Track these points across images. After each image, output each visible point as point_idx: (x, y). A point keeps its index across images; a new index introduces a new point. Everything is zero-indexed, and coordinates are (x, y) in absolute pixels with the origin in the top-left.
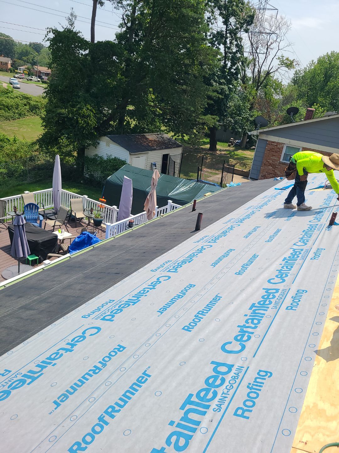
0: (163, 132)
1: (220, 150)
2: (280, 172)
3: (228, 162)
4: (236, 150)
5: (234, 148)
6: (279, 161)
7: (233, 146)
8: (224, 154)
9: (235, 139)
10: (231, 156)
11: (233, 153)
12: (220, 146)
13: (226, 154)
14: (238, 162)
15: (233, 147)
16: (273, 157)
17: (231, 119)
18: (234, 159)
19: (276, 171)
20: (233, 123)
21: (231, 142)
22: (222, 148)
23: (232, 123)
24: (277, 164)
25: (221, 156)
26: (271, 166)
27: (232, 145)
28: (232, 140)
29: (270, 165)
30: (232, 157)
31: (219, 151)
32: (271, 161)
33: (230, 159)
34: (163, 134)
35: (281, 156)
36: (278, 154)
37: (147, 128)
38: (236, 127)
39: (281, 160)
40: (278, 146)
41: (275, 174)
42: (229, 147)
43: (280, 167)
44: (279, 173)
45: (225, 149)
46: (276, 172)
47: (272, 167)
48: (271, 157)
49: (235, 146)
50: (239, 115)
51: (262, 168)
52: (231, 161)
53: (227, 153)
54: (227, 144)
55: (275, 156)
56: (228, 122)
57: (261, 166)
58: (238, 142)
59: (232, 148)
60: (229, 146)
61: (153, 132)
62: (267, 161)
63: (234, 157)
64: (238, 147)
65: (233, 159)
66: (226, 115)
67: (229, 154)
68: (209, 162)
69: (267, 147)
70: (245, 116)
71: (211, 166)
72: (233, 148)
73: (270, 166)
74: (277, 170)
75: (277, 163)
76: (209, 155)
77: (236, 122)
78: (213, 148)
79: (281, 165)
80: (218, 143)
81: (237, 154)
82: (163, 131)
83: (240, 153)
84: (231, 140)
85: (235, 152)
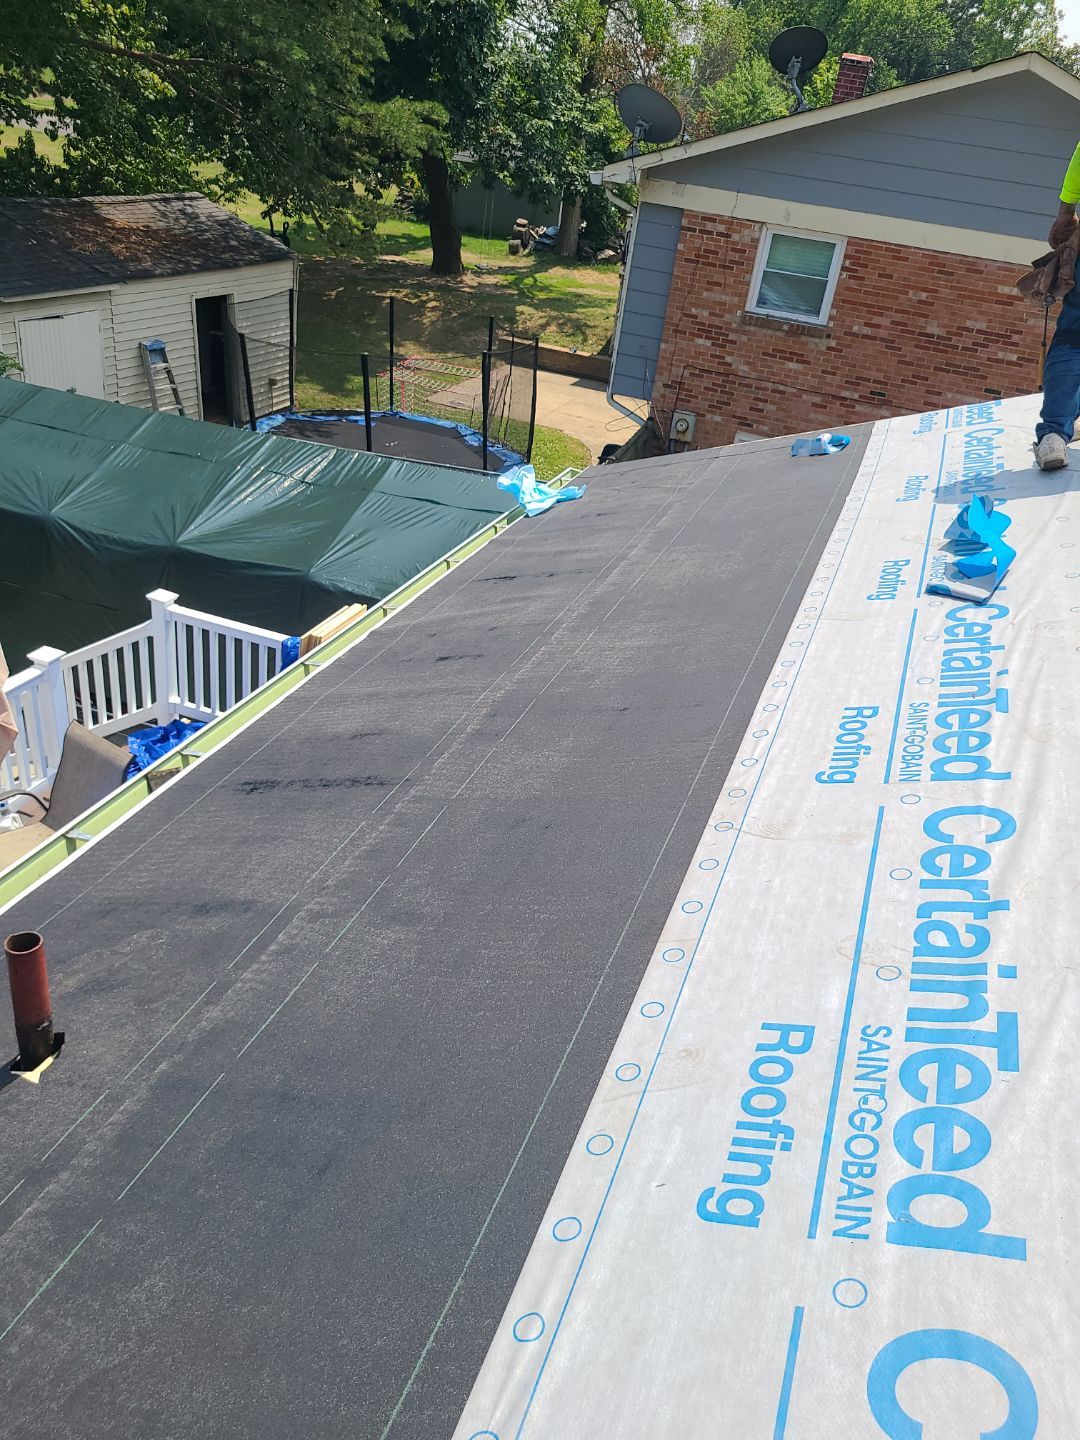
0: (199, 190)
1: (479, 271)
2: (748, 363)
3: (512, 320)
4: (543, 265)
5: (533, 258)
6: (739, 313)
7: (527, 251)
8: (496, 285)
9: (534, 223)
10: (521, 293)
11: (529, 281)
12: (474, 253)
13: (503, 286)
14: (554, 318)
15: (529, 255)
16: (712, 295)
17: (509, 132)
18: (536, 307)
19: (728, 359)
20: (520, 150)
21: (518, 235)
22: (484, 263)
23: (514, 147)
24: (734, 326)
25: (481, 295)
26: (706, 338)
27: (525, 246)
28: (524, 226)
29: (704, 331)
30: (524, 297)
31: (474, 273)
32: (706, 313)
33: (519, 308)
34: (191, 199)
35: (748, 284)
36: (736, 275)
37: (118, 170)
38: (529, 166)
39: (751, 305)
40: (735, 237)
41: (728, 375)
42: (512, 257)
43: (745, 338)
44: (745, 368)
45: (495, 263)
46: (730, 365)
47: (708, 343)
48: (705, 294)
49: (535, 251)
50: (542, 112)
51: (663, 346)
52: (522, 313)
53: (506, 283)
54: (505, 245)
55: (719, 285)
56: (496, 144)
57: (660, 340)
58: (545, 235)
59: (524, 261)
60: (514, 251)
61: (147, 189)
62: (685, 315)
63: (532, 298)
64: (550, 253)
65: (530, 305)
66: (486, 111)
67: (515, 284)
68: (432, 323)
69: (680, 246)
70: (563, 115)
71: (442, 341)
72: (530, 261)
73: (701, 337)
74: (732, 354)
75: (733, 319)
76: (431, 294)
77: (529, 144)
78: (447, 262)
79: (752, 328)
80: (464, 240)
81: (547, 282)
82: (197, 187)
83: (558, 278)
84: (519, 225)
85: (537, 276)
